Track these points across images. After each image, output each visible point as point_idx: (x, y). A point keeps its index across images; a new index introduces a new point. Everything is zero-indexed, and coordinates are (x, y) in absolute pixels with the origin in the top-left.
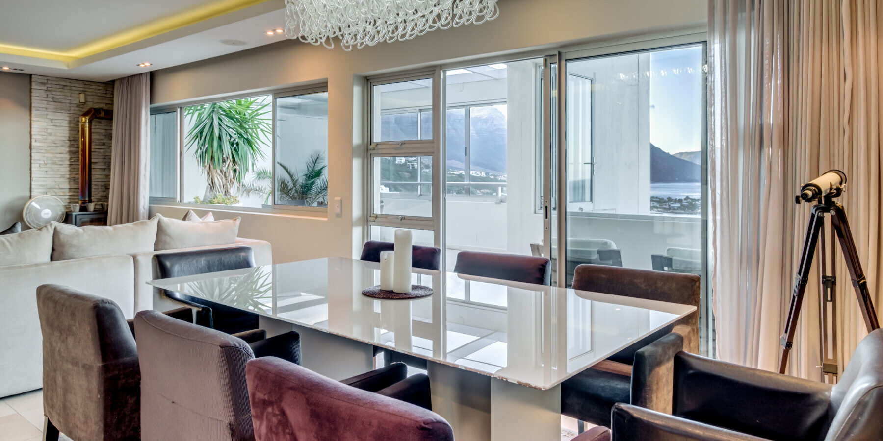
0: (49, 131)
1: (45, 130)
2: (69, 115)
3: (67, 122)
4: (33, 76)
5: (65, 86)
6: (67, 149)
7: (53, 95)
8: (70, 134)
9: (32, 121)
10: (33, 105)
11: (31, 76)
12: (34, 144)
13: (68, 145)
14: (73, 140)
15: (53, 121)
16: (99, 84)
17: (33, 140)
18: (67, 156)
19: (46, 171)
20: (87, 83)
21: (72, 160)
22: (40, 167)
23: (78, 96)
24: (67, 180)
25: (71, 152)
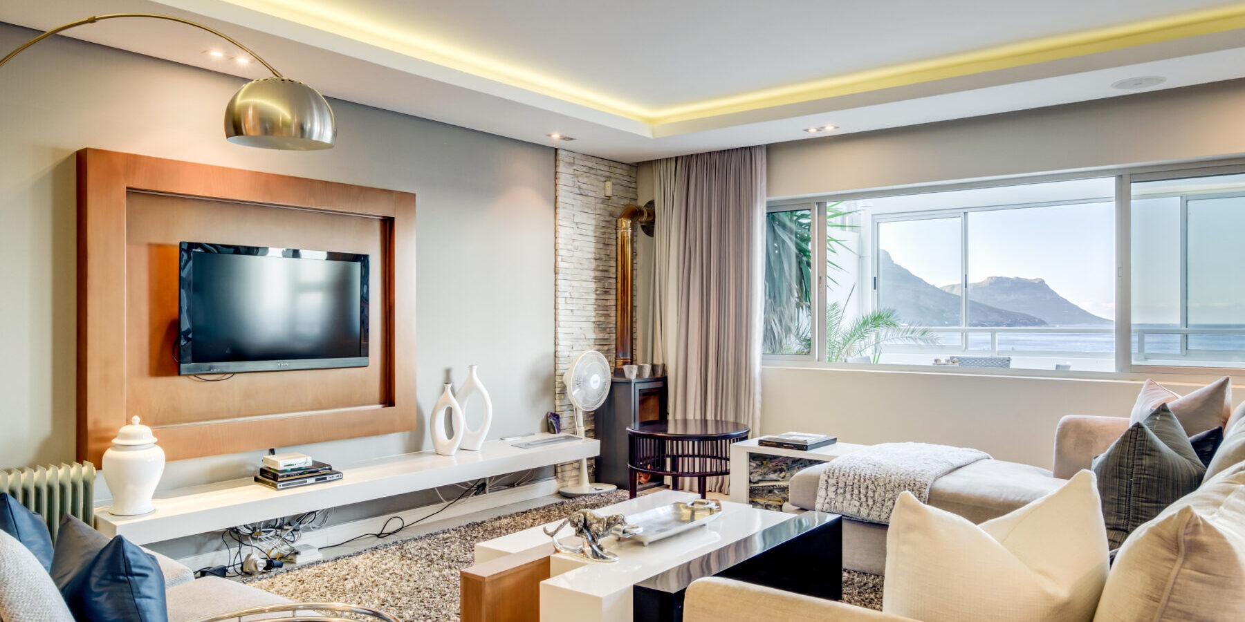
0: (576, 243)
1: (571, 242)
2: (593, 216)
3: (592, 228)
4: (560, 152)
5: (591, 168)
6: (593, 274)
7: (579, 184)
8: (596, 248)
9: (558, 227)
10: (560, 199)
11: (556, 150)
12: (561, 265)
13: (593, 266)
14: (598, 259)
15: (579, 226)
16: (624, 166)
17: (559, 259)
18: (593, 285)
19: (572, 310)
20: (612, 164)
21: (598, 292)
22: (566, 303)
23: (602, 184)
24: (592, 325)
25: (598, 279)
